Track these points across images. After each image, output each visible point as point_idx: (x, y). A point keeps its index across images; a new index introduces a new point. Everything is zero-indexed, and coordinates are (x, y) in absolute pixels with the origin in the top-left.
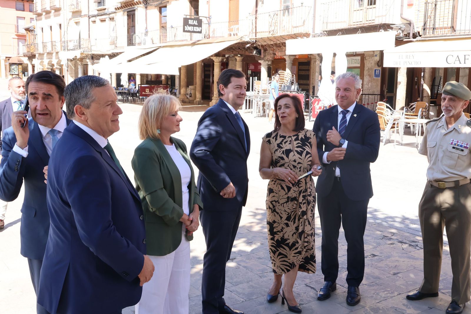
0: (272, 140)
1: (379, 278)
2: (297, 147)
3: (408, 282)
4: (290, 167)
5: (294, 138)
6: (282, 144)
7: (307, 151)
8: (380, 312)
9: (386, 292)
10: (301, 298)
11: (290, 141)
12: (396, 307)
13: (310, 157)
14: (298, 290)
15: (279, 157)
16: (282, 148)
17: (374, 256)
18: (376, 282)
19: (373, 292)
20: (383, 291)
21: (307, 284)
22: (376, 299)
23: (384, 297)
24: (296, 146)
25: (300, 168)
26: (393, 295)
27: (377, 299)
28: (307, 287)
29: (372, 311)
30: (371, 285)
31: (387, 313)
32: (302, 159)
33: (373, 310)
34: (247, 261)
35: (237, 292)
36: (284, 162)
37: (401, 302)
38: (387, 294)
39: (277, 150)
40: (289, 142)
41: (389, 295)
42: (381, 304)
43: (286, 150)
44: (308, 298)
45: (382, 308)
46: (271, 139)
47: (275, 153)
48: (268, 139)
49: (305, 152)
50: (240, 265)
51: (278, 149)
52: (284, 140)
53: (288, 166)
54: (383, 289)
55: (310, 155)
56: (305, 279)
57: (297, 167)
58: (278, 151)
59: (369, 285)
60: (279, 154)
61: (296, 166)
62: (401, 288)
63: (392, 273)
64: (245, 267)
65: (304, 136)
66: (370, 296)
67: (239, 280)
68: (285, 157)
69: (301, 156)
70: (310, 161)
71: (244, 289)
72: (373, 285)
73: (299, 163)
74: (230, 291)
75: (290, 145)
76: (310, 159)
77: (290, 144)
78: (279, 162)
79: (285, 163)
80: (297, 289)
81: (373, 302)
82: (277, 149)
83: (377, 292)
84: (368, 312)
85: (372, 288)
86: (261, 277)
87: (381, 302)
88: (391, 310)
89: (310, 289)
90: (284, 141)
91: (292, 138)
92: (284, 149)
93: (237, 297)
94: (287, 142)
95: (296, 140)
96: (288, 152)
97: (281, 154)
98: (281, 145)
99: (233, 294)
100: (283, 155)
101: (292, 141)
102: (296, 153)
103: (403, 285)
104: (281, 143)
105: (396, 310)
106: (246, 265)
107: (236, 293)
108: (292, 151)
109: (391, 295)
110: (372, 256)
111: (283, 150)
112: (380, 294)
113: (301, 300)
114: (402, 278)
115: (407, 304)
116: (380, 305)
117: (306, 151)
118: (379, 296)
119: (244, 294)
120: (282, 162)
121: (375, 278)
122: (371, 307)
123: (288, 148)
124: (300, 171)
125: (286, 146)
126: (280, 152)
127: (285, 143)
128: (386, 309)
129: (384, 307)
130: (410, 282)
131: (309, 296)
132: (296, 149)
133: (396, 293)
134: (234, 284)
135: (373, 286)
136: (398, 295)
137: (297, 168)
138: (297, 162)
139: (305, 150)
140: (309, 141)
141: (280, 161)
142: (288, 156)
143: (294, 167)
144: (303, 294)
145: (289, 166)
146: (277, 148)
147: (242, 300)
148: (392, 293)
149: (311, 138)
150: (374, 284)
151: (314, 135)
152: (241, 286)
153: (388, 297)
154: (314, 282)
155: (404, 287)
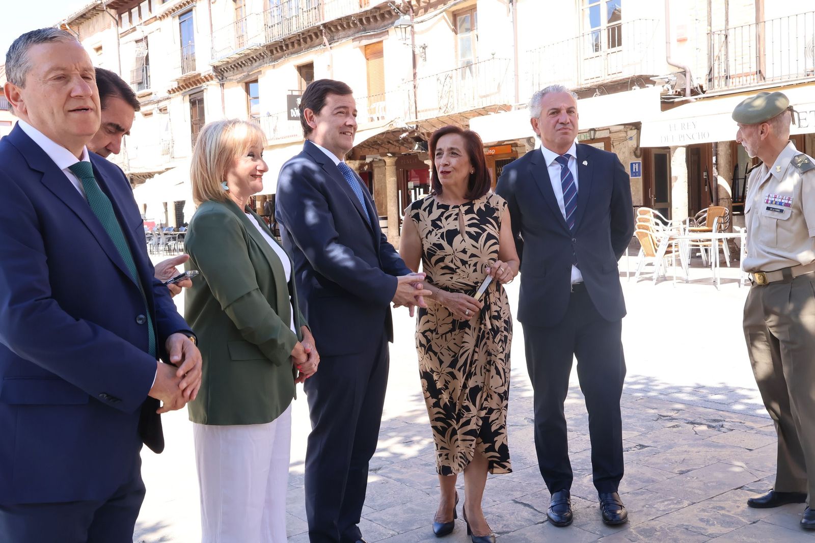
0: (423, 214)
1: (653, 481)
2: (470, 226)
3: (709, 484)
4: (454, 264)
5: (463, 209)
6: (441, 221)
7: (489, 234)
8: (656, 535)
9: (666, 503)
10: (504, 523)
11: (457, 214)
12: (687, 525)
13: (495, 244)
14: (499, 510)
15: (434, 244)
16: (440, 228)
17: (642, 446)
18: (647, 488)
19: (642, 504)
20: (661, 500)
21: (516, 500)
22: (648, 514)
23: (664, 511)
24: (467, 223)
25: (475, 265)
26: (680, 506)
27: (650, 514)
28: (518, 504)
29: (640, 534)
30: (637, 493)
31: (670, 534)
32: (478, 249)
33: (643, 533)
34: (403, 470)
35: (382, 520)
36: (444, 254)
37: (697, 516)
38: (670, 505)
39: (430, 232)
40: (453, 217)
41: (672, 506)
42: (657, 522)
43: (448, 231)
44: (518, 521)
45: (661, 527)
46: (421, 211)
47: (427, 238)
48: (415, 211)
49: (485, 235)
50: (390, 478)
51: (433, 230)
52: (445, 212)
53: (452, 261)
54: (661, 498)
55: (494, 241)
56: (512, 491)
57: (469, 263)
58: (434, 233)
59: (634, 494)
60: (434, 238)
61: (467, 261)
62: (695, 493)
63: (676, 471)
64: (398, 480)
65: (485, 206)
66: (637, 510)
67: (387, 502)
68: (444, 243)
69: (477, 242)
70: (496, 252)
71: (396, 515)
72: (642, 492)
73: (473, 256)
74: (370, 520)
75: (457, 222)
76: (496, 247)
77: (456, 219)
78: (435, 255)
79: (446, 255)
80: (498, 508)
81: (643, 519)
82: (431, 230)
83: (650, 503)
84: (634, 536)
85: (640, 497)
86: (428, 494)
87: (657, 519)
88: (678, 530)
89: (522, 507)
90: (445, 215)
91: (460, 210)
92: (444, 230)
93: (381, 529)
94: (450, 216)
95: (467, 212)
96: (451, 235)
97: (439, 238)
98: (439, 223)
99: (374, 524)
100: (441, 242)
101: (460, 215)
102: (466, 237)
103: (699, 489)
104: (439, 219)
105: (687, 529)
106: (400, 477)
107: (380, 523)
108: (459, 233)
109: (676, 506)
110: (639, 448)
111: (441, 231)
112: (655, 506)
113: (505, 525)
114: (697, 478)
115: (707, 519)
116: (657, 524)
117: (486, 233)
118: (654, 510)
119: (396, 523)
120: (440, 254)
121: (644, 482)
122: (640, 527)
123: (452, 227)
124: (475, 271)
125: (449, 225)
126: (436, 235)
127: (447, 218)
128: (668, 529)
129: (663, 527)
130: (711, 483)
131: (520, 519)
132: (468, 229)
133: (686, 503)
134: (377, 508)
135: (642, 494)
136: (689, 505)
137: (470, 265)
138: (469, 254)
139: (484, 230)
140: (495, 215)
141: (436, 252)
142: (450, 243)
143: (464, 263)
144: (508, 515)
145: (454, 260)
146: (431, 228)
147: (392, 532)
148: (679, 502)
149: (498, 210)
150: (644, 490)
151: (505, 203)
152: (390, 510)
153: (671, 509)
154: (529, 496)
155: (700, 492)
